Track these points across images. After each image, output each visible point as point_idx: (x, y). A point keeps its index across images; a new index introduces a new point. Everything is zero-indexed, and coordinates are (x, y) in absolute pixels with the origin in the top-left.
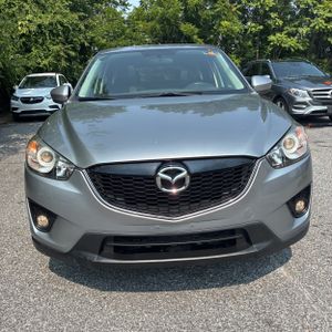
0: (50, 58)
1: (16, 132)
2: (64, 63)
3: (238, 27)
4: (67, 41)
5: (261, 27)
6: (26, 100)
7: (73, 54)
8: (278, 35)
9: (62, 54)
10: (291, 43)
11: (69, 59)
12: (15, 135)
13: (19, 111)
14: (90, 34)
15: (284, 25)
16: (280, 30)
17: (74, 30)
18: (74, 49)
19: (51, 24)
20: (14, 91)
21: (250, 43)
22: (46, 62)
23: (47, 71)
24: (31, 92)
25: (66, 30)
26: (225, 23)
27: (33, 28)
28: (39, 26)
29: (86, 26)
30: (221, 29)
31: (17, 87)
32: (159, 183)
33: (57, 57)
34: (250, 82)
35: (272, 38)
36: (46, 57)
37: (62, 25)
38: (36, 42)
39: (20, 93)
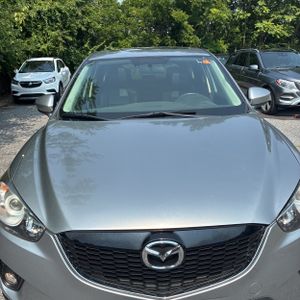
0: (49, 44)
1: (15, 116)
2: (62, 48)
3: (226, 15)
4: (65, 27)
5: (249, 15)
6: (25, 85)
7: (70, 39)
8: (265, 22)
9: (60, 39)
10: (277, 30)
11: (67, 44)
12: (14, 120)
13: (19, 94)
14: (87, 19)
15: (271, 12)
16: (267, 17)
17: (71, 16)
18: (71, 34)
19: (50, 11)
20: (14, 75)
21: (237, 29)
22: (44, 47)
23: (46, 56)
24: (30, 77)
25: (64, 16)
26: (214, 10)
27: (33, 14)
28: (39, 12)
29: (83, 12)
30: (210, 16)
31: (17, 71)
32: (146, 260)
33: (56, 42)
34: (247, 96)
35: (258, 25)
36: (45, 42)
37: (60, 12)
38: (36, 27)
39: (20, 77)
